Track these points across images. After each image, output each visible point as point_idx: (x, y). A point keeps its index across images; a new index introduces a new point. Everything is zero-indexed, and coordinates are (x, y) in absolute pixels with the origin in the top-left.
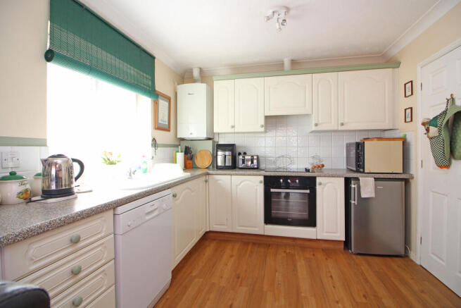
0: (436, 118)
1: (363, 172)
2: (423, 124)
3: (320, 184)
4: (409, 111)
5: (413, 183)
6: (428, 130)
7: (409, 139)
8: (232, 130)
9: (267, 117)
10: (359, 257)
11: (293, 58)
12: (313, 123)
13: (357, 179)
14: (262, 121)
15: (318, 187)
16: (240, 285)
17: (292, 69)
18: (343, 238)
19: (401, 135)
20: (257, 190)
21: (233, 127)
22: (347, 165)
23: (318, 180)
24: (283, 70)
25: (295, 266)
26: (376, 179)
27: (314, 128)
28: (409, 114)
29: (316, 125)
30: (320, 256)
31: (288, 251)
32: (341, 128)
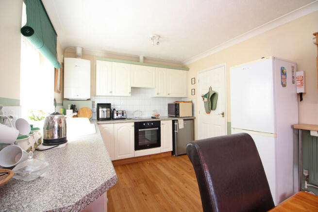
0: (206, 95)
1: (179, 117)
2: (202, 97)
3: (163, 124)
4: (193, 90)
5: (195, 121)
6: (204, 99)
7: (193, 102)
8: (111, 94)
9: (132, 88)
10: (179, 157)
11: (145, 56)
12: (156, 93)
13: (177, 120)
14: (130, 90)
15: (161, 126)
16: (139, 184)
17: (144, 62)
18: (172, 150)
19: (190, 100)
20: (130, 131)
21: (111, 92)
22: (169, 114)
23: (162, 122)
24: (139, 61)
25: (157, 167)
26: (184, 120)
27: (156, 96)
28: (194, 92)
29: (158, 94)
30: (164, 160)
31: (149, 163)
32: (168, 96)
